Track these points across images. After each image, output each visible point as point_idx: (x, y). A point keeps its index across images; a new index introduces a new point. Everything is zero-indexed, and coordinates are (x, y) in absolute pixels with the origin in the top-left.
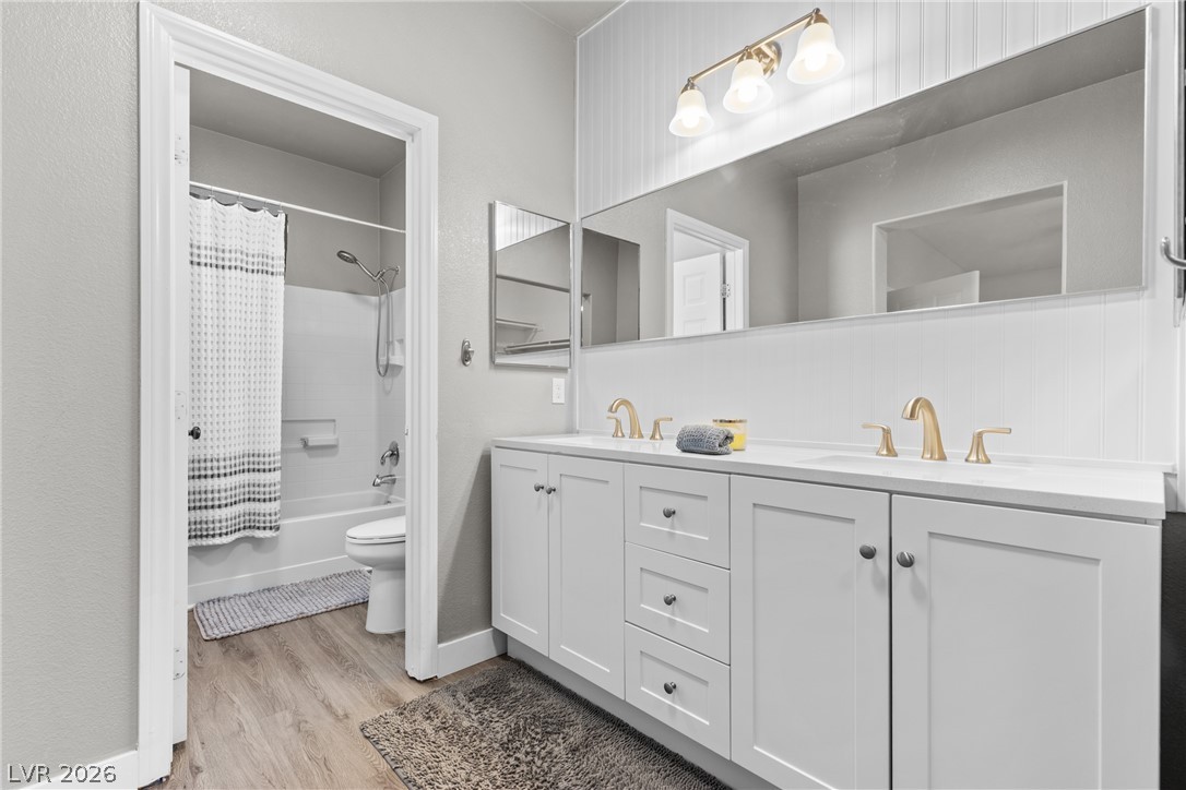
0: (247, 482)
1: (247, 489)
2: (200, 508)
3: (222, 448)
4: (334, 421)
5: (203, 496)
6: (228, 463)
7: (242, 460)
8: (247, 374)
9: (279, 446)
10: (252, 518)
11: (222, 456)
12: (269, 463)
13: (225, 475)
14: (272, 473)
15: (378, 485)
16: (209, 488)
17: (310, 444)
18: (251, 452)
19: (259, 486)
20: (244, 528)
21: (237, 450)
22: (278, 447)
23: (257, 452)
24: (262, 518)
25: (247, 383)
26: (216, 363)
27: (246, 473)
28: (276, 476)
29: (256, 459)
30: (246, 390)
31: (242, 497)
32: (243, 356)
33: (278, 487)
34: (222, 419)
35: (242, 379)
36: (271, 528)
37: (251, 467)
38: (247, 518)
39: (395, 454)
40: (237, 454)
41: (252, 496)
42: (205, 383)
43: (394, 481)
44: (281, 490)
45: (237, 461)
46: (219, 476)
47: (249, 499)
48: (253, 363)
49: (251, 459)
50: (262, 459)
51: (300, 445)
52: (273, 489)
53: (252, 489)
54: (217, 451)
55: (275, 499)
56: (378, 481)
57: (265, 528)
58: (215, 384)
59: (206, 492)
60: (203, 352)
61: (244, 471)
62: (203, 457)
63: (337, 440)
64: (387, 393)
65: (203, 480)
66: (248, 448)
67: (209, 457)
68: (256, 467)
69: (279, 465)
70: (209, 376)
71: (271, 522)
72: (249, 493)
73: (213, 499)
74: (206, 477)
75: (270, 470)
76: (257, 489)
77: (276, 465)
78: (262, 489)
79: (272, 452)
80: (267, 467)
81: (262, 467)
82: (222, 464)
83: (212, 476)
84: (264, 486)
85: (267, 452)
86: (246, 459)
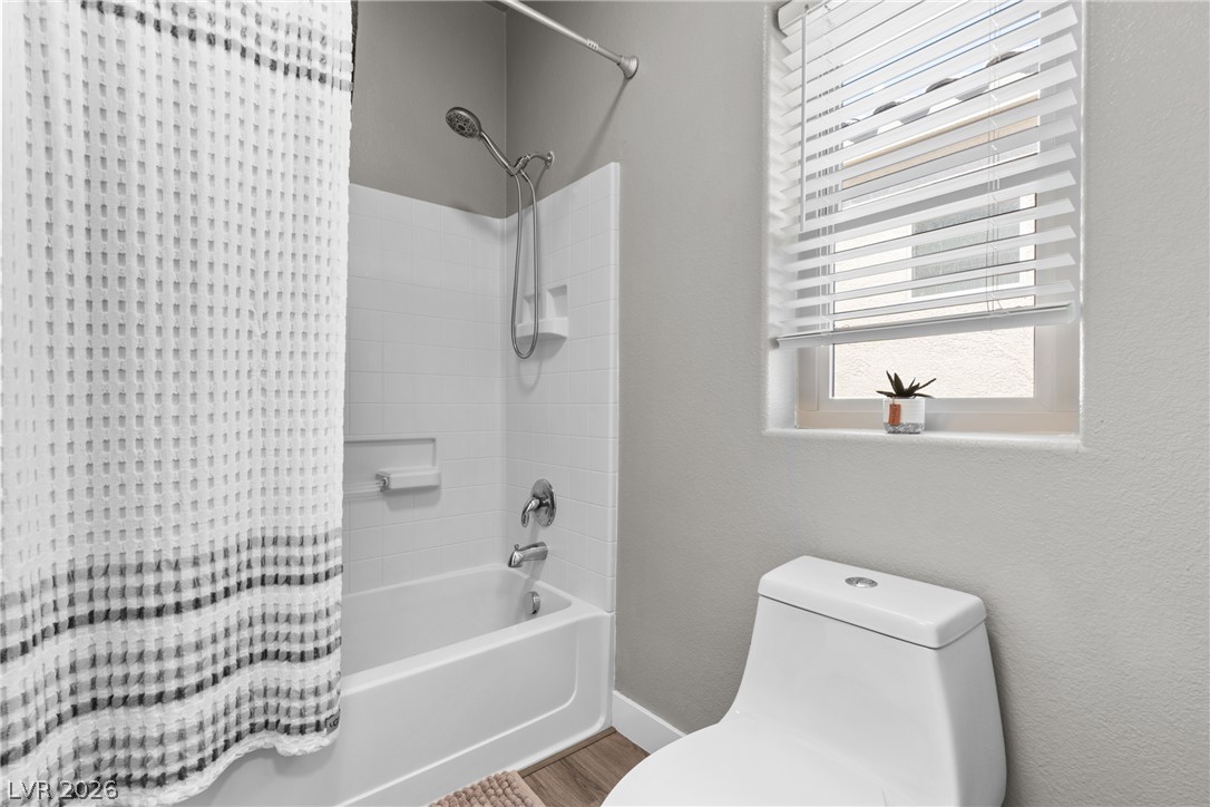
0: (257, 613)
1: (258, 630)
2: (125, 701)
3: (187, 532)
4: (434, 440)
5: (134, 670)
6: (206, 570)
7: (244, 556)
8: (258, 332)
9: (339, 514)
10: (272, 702)
11: (187, 553)
12: (315, 561)
13: (197, 604)
14: (322, 586)
15: (518, 565)
16: (151, 647)
17: (394, 485)
18: (270, 534)
19: (288, 619)
20: (252, 730)
21: (237, 530)
22: (334, 517)
23: (283, 534)
24: (297, 704)
25: (258, 355)
26: (173, 297)
27: (257, 590)
28: (332, 590)
29: (282, 552)
30: (257, 374)
31: (245, 652)
32: (248, 284)
33: (336, 616)
34: (188, 450)
35: (245, 345)
36: (318, 727)
37: (270, 571)
38: (259, 703)
39: (545, 503)
40: (232, 543)
41: (272, 647)
42: (141, 350)
43: (543, 556)
44: (342, 624)
45: (233, 561)
46: (178, 608)
47: (264, 655)
48: (274, 306)
49: (270, 552)
50: (296, 552)
51: (375, 487)
52: (323, 625)
53: (271, 628)
54: (173, 540)
55: (329, 650)
56: (517, 556)
57: (302, 730)
58: (169, 355)
59: (141, 657)
60: (133, 261)
61: (250, 584)
62: (132, 560)
63: (439, 476)
64: (528, 390)
65: (133, 624)
66: (259, 524)
67: (150, 558)
68: (283, 571)
69: (339, 561)
70: (151, 331)
71: (317, 711)
72: (263, 638)
73: (160, 677)
74: (141, 614)
75: (316, 579)
76: (283, 628)
77: (332, 564)
78: (296, 629)
79: (321, 531)
80: (309, 571)
81: (295, 571)
82: (188, 574)
83: (160, 612)
84: (302, 620)
85: (309, 533)
86: (257, 553)
